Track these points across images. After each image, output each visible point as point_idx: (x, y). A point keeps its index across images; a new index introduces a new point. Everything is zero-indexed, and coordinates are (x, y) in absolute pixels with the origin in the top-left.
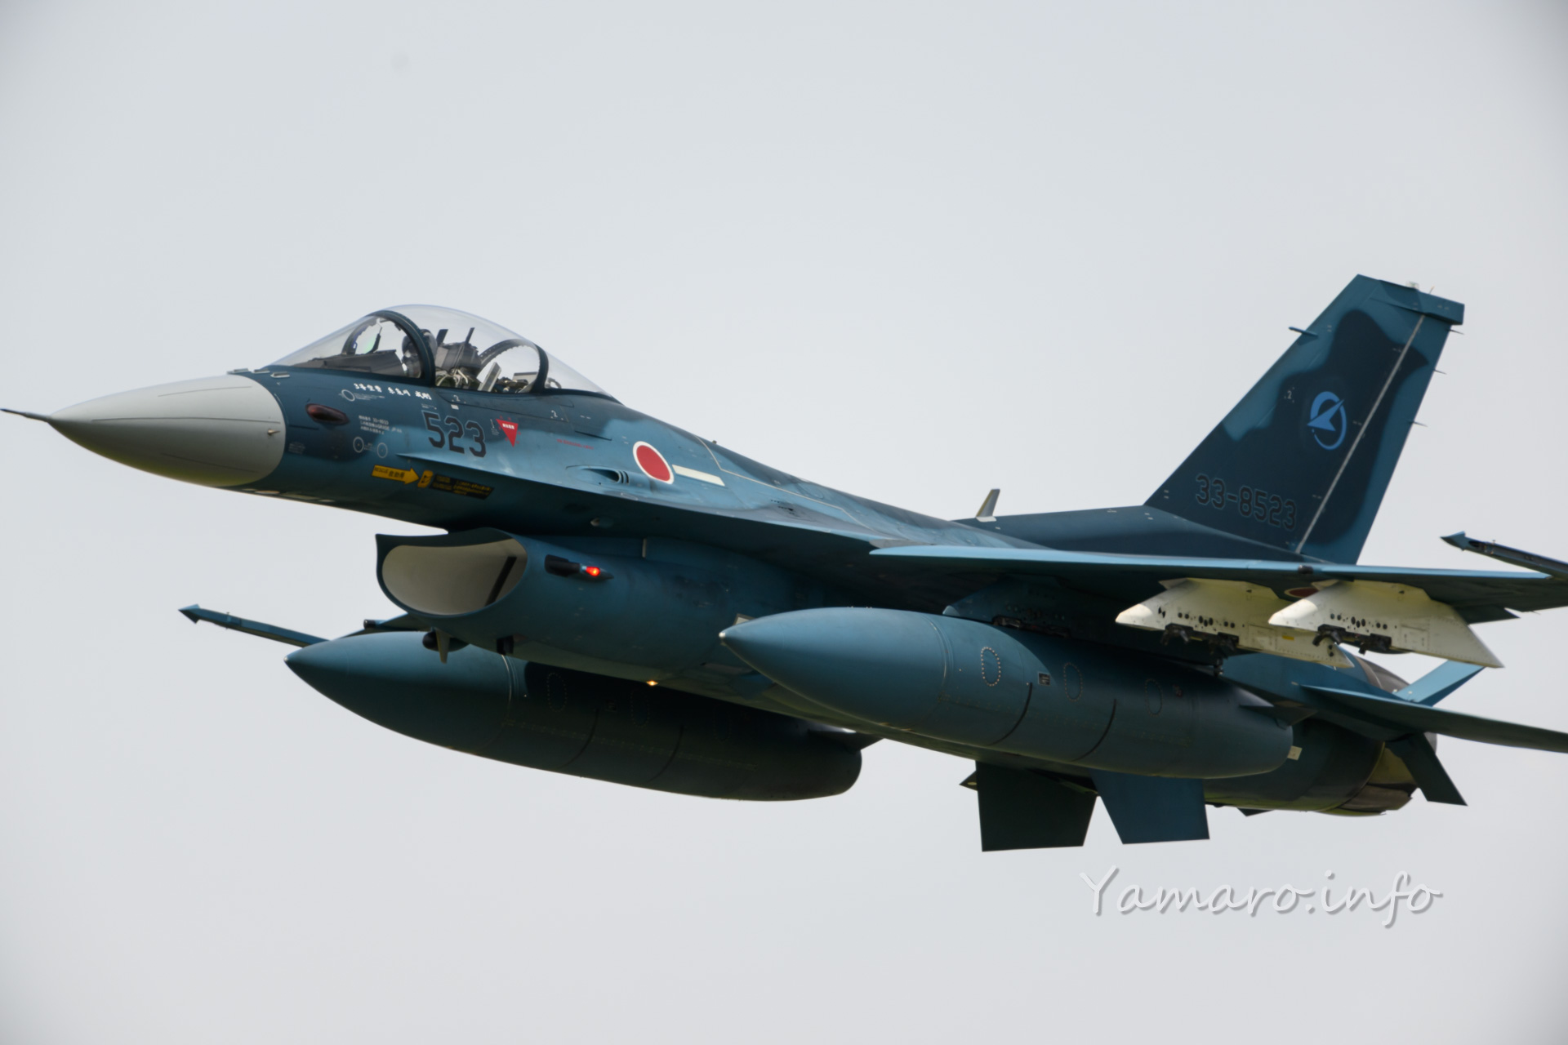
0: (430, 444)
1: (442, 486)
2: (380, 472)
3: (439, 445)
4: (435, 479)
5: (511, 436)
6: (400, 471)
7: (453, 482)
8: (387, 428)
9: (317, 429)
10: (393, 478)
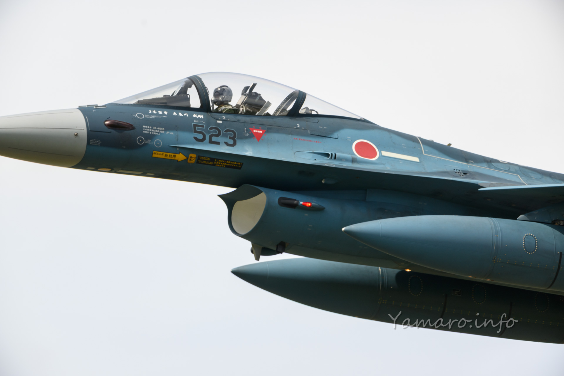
0: (195, 141)
1: (205, 162)
2: (157, 155)
3: (202, 140)
4: (198, 159)
5: (259, 137)
6: (173, 155)
7: (212, 160)
8: (163, 132)
9: (110, 132)
10: (168, 158)
